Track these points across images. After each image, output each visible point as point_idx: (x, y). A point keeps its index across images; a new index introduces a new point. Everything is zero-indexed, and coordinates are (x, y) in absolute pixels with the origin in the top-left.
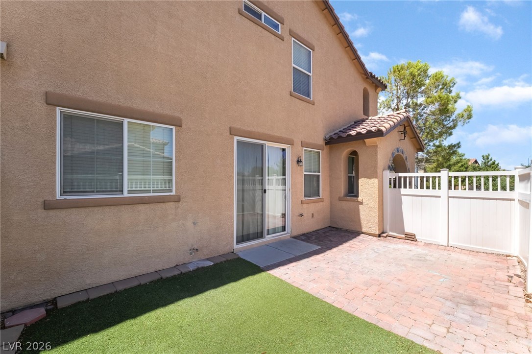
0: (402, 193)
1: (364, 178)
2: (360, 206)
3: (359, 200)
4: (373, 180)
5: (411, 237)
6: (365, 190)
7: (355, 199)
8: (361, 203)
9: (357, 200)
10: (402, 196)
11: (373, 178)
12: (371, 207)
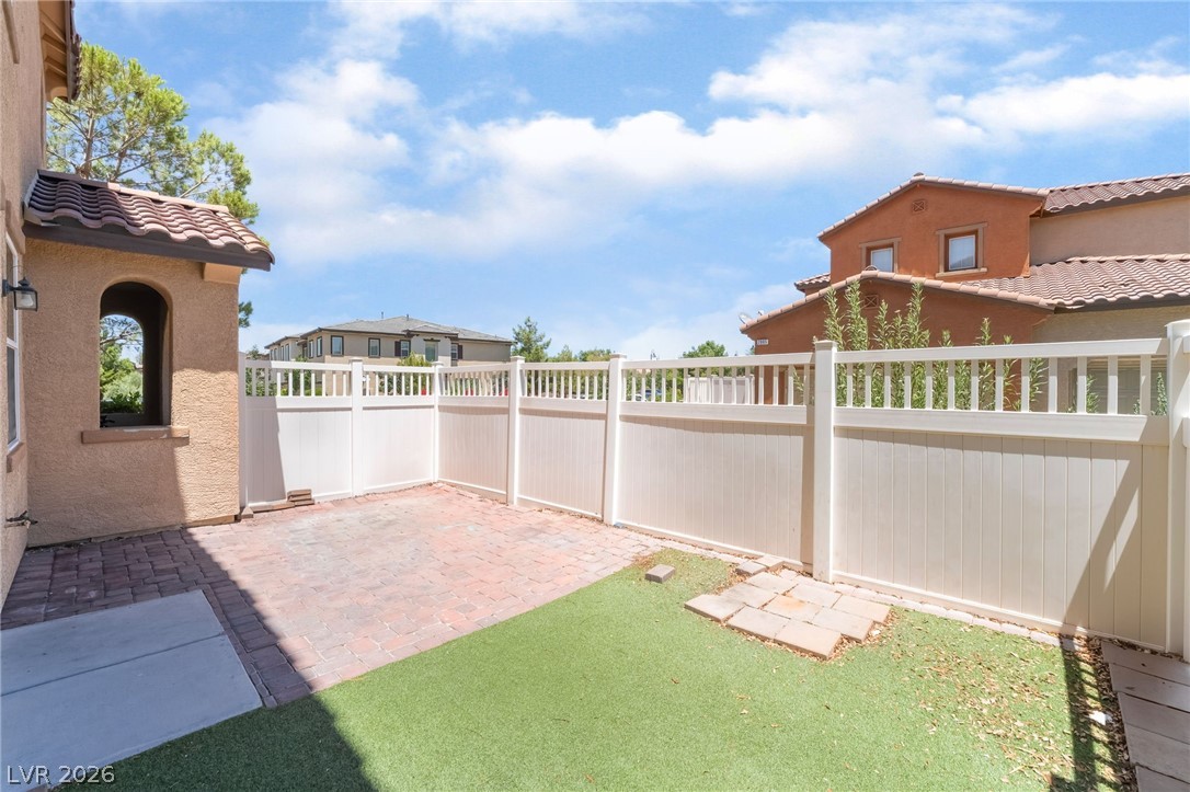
0: (278, 407)
1: (195, 368)
2: (178, 449)
3: (178, 434)
4: (222, 374)
5: (302, 499)
6: (198, 404)
7: (164, 432)
8: (185, 441)
9: (170, 432)
10: (279, 414)
11: (224, 370)
12: (214, 449)
